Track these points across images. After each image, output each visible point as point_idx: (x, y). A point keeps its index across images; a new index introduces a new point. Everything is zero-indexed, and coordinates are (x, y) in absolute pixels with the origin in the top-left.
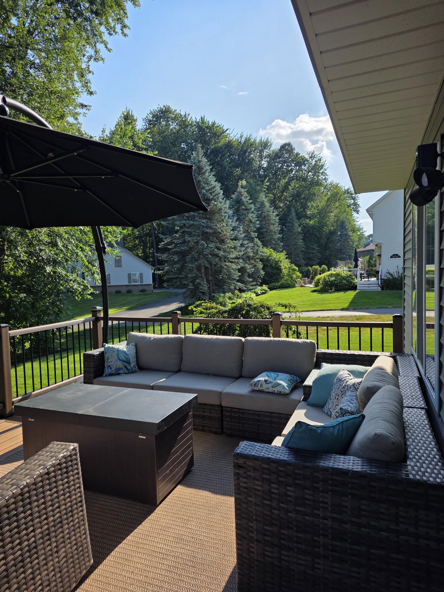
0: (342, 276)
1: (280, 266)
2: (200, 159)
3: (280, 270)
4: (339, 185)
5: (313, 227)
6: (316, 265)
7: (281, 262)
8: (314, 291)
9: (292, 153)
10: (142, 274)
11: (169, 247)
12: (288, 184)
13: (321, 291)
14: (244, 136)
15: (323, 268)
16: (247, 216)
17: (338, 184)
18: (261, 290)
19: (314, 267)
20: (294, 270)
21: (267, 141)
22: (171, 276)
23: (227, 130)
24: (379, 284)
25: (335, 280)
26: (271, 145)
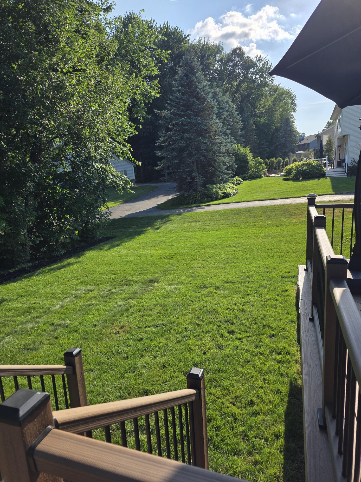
0: (313, 165)
1: (247, 159)
2: (192, 60)
3: (248, 163)
4: (279, 87)
5: (263, 124)
6: (272, 158)
7: (248, 156)
8: (285, 180)
9: (243, 57)
10: (126, 170)
11: (163, 145)
12: (239, 86)
13: (296, 179)
14: (202, 41)
15: (279, 160)
16: (223, 115)
17: (279, 85)
18: (237, 181)
19: (271, 159)
20: (260, 163)
21: (219, 46)
22: (171, 171)
23: (188, 36)
24: (345, 171)
25: (307, 169)
26: (223, 49)
